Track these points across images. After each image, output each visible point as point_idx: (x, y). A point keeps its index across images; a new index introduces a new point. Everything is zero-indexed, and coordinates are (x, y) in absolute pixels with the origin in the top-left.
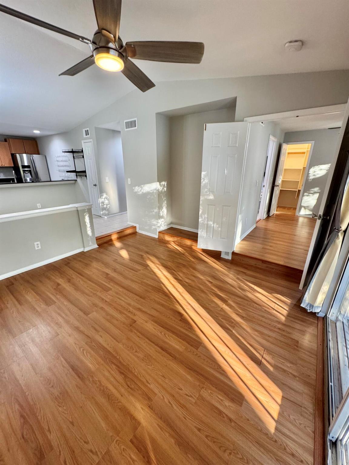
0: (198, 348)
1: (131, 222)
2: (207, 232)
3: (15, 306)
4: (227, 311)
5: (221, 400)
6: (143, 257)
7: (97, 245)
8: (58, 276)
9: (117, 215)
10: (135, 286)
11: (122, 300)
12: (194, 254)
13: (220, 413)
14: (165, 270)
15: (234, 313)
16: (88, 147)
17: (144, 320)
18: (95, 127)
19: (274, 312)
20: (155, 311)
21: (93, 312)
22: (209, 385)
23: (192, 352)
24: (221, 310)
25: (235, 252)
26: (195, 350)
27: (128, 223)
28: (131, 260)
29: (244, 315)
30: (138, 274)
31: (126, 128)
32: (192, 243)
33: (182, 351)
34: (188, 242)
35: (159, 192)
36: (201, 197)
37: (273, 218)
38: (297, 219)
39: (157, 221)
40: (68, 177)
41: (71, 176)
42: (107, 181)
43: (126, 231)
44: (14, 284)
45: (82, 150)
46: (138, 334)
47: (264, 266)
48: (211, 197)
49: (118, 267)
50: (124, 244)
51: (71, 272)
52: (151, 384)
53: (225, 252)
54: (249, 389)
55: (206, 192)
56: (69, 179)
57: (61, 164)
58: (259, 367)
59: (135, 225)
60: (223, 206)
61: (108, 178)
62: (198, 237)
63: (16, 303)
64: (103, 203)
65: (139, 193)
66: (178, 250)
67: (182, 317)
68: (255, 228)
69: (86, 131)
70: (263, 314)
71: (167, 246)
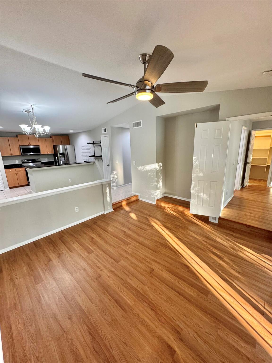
0: (208, 295)
1: (134, 192)
2: (197, 201)
3: (68, 253)
4: (224, 266)
5: (237, 341)
6: (148, 219)
7: (113, 209)
8: (91, 232)
9: (123, 186)
10: (147, 242)
11: (140, 252)
12: (186, 218)
13: (238, 351)
14: (167, 230)
15: (230, 268)
16: (105, 140)
17: (160, 269)
18: (111, 127)
19: (266, 269)
20: (166, 262)
21: (121, 260)
22: (223, 326)
23: (204, 298)
24: (220, 265)
25: (221, 217)
26: (206, 297)
27: (132, 192)
28: (139, 221)
29: (240, 271)
30: (147, 232)
31: (134, 127)
32: (184, 209)
33: (195, 297)
34: (181, 209)
35: (157, 170)
36: (193, 175)
37: (246, 188)
38: (268, 189)
39: (155, 191)
40: (89, 160)
41: (91, 159)
42: (116, 162)
43: (131, 199)
44: (63, 237)
45: (101, 142)
46: (158, 279)
47: (248, 230)
48: (201, 175)
49: (131, 226)
50: (131, 208)
51: (99, 229)
52: (176, 320)
53: (213, 217)
54: (259, 334)
55: (197, 171)
56: (90, 161)
57: (85, 151)
58: (263, 316)
59: (137, 194)
60: (211, 181)
61: (117, 160)
62: (190, 205)
63: (68, 250)
64: (113, 177)
65: (141, 171)
66: (173, 214)
67: (189, 269)
68: (233, 198)
69: (104, 129)
70: (256, 271)
71: (164, 211)
